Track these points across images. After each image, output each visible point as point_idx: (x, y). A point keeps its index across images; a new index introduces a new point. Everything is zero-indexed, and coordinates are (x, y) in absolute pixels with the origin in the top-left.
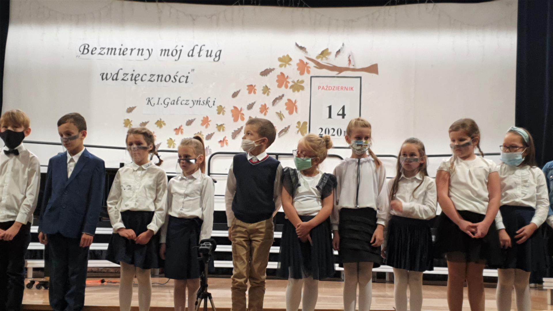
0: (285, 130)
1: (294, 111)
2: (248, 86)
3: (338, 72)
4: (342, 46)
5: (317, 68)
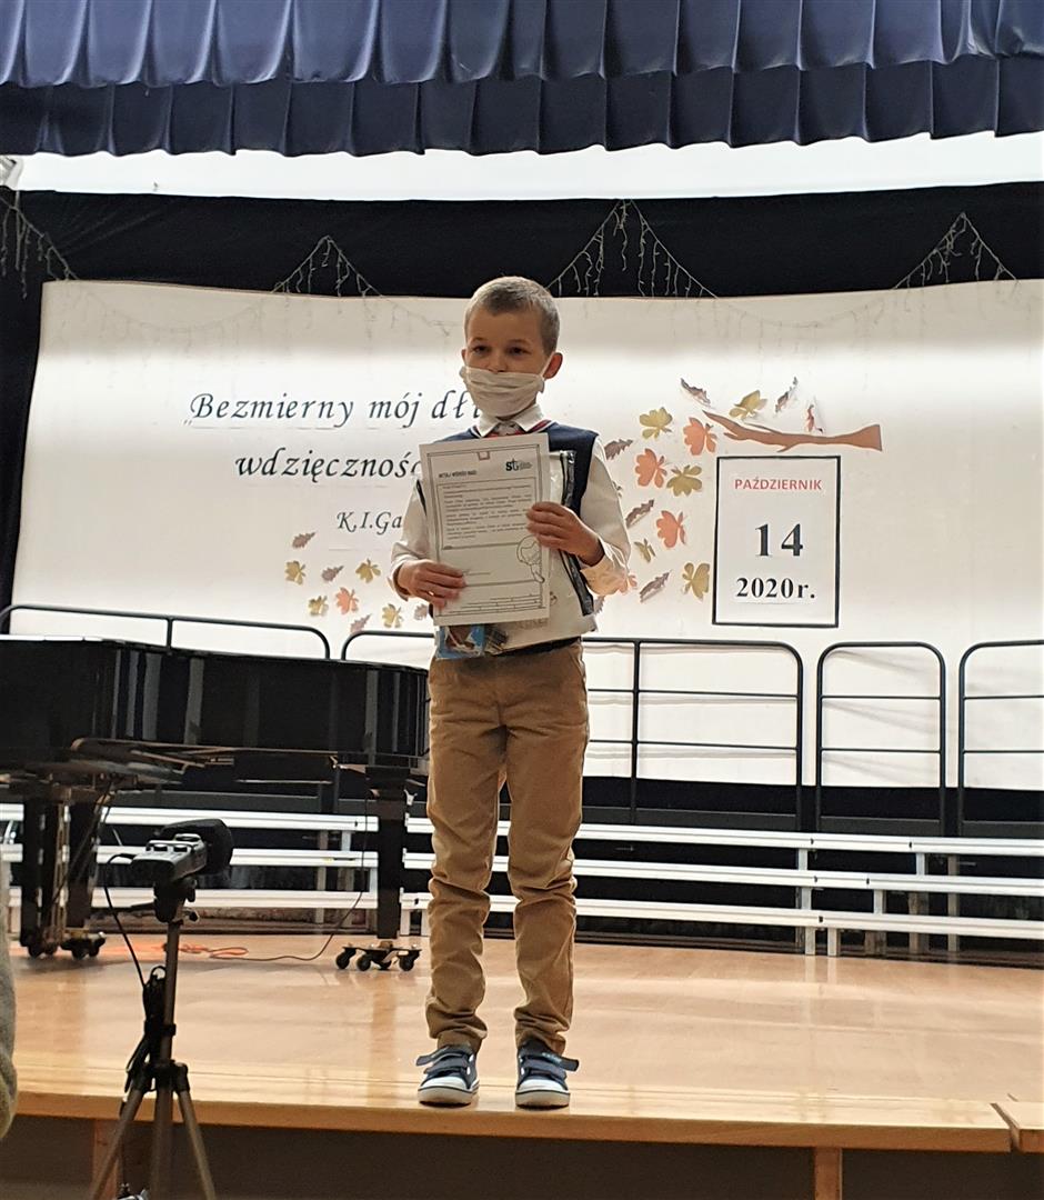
0: (657, 585)
1: (679, 541)
3: (783, 448)
4: (793, 386)
5: (732, 437)
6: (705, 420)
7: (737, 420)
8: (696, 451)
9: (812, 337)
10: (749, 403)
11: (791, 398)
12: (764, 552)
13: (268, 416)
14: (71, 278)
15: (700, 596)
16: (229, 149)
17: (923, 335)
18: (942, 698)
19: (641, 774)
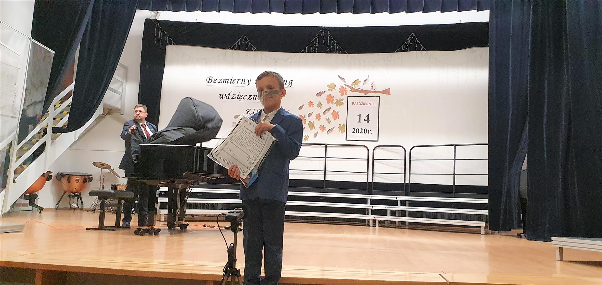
0: (331, 130)
1: (337, 118)
2: (308, 102)
3: (365, 94)
4: (368, 78)
5: (352, 91)
6: (344, 86)
7: (353, 86)
8: (342, 95)
9: (373, 64)
10: (356, 82)
11: (367, 82)
12: (359, 122)
13: (227, 83)
14: (174, 44)
15: (343, 133)
16: (218, 11)
17: (402, 65)
18: (405, 160)
19: (327, 179)
